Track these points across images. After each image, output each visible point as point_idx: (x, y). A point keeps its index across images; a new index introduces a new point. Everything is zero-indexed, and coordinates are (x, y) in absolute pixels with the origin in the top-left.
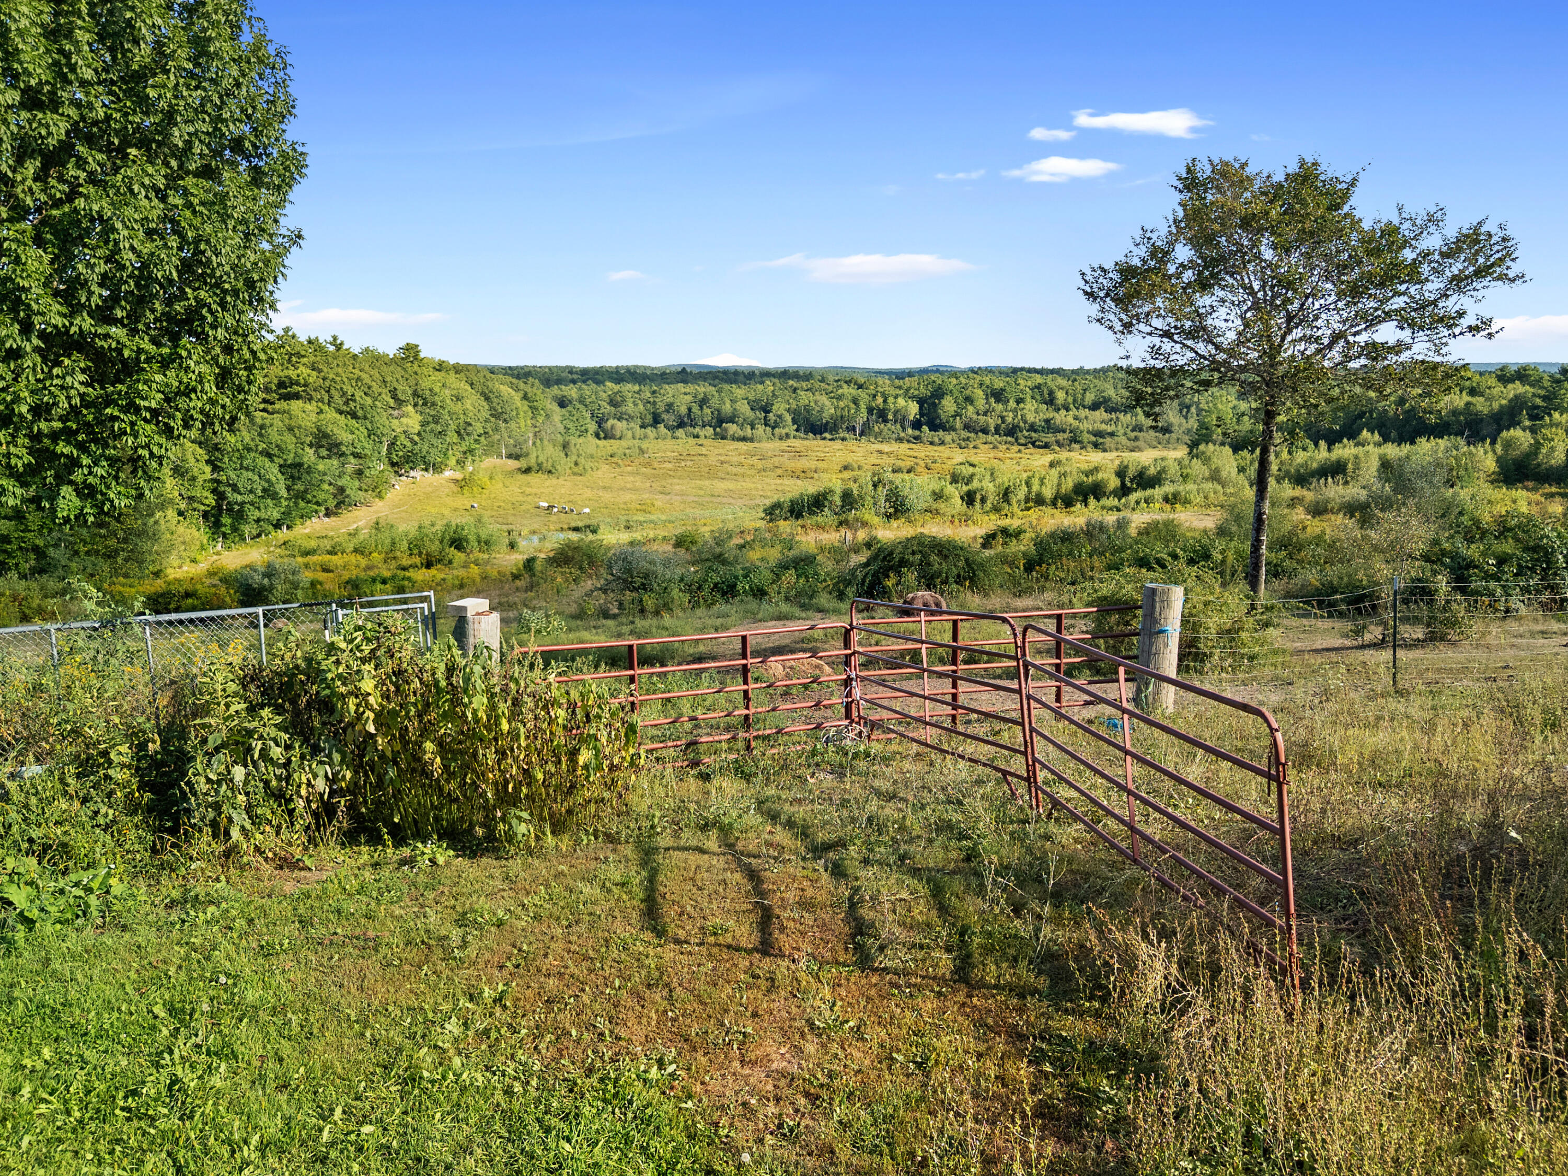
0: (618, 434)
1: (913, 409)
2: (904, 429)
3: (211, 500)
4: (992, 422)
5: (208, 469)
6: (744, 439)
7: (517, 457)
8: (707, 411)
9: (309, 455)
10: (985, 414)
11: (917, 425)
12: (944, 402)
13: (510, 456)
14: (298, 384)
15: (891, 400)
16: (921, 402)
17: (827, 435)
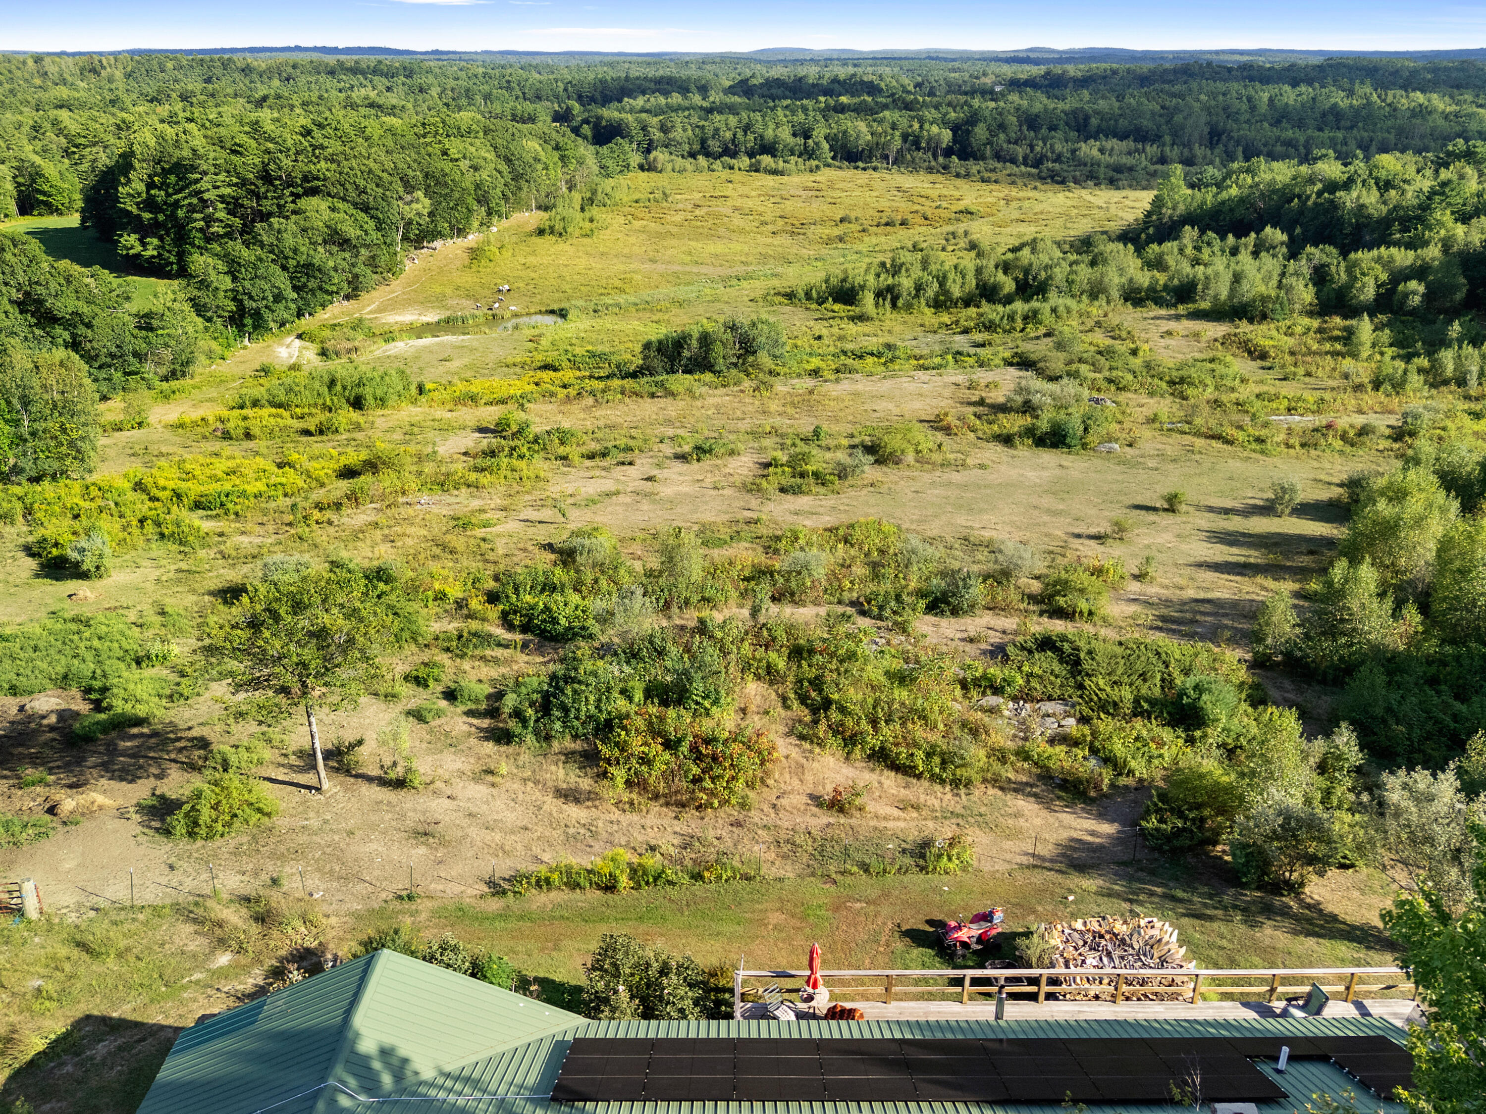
0: (659, 166)
1: (947, 136)
2: (935, 157)
3: (232, 306)
4: (1020, 151)
5: (228, 279)
6: (775, 172)
7: (546, 208)
8: (751, 137)
9: (320, 255)
10: (1016, 143)
11: (948, 152)
12: (977, 130)
13: (539, 208)
14: (318, 179)
15: (926, 126)
16: (955, 129)
17: (860, 164)
